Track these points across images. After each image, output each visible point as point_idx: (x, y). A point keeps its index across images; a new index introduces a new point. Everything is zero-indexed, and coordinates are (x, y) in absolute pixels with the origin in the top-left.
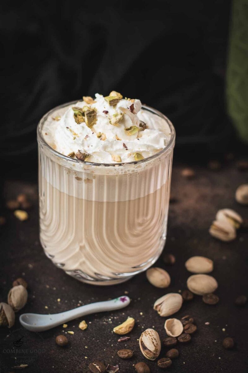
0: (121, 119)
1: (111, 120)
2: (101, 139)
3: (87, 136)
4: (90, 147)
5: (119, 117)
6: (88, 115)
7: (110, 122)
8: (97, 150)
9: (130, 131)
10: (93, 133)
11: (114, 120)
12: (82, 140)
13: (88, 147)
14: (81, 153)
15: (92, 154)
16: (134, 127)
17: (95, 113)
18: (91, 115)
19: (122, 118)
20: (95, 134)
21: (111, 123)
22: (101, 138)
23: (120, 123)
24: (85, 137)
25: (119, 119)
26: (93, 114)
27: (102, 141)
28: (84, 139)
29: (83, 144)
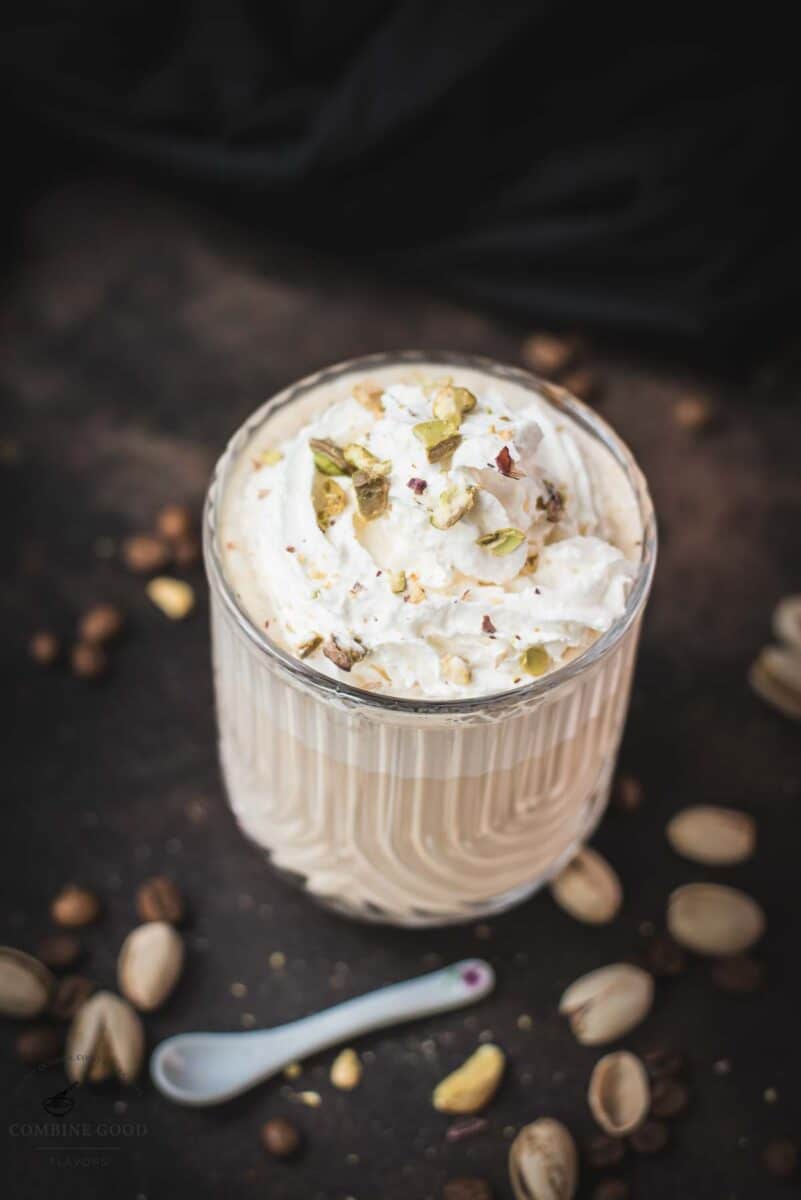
0: (467, 506)
1: (434, 514)
2: (406, 599)
3: (358, 585)
4: (371, 621)
5: (463, 499)
6: (363, 490)
7: (431, 519)
8: (396, 637)
9: (494, 545)
10: (379, 573)
11: (443, 514)
12: (341, 601)
13: (365, 620)
14: (339, 649)
15: (375, 650)
16: (508, 534)
17: (385, 486)
18: (372, 491)
19: (472, 503)
20: (384, 575)
21: (435, 522)
22: (405, 594)
23: (464, 522)
24: (351, 588)
25: (461, 508)
26: (379, 490)
27: (409, 606)
28: (351, 596)
29: (346, 614)
